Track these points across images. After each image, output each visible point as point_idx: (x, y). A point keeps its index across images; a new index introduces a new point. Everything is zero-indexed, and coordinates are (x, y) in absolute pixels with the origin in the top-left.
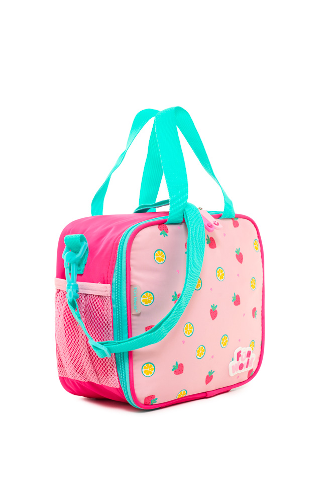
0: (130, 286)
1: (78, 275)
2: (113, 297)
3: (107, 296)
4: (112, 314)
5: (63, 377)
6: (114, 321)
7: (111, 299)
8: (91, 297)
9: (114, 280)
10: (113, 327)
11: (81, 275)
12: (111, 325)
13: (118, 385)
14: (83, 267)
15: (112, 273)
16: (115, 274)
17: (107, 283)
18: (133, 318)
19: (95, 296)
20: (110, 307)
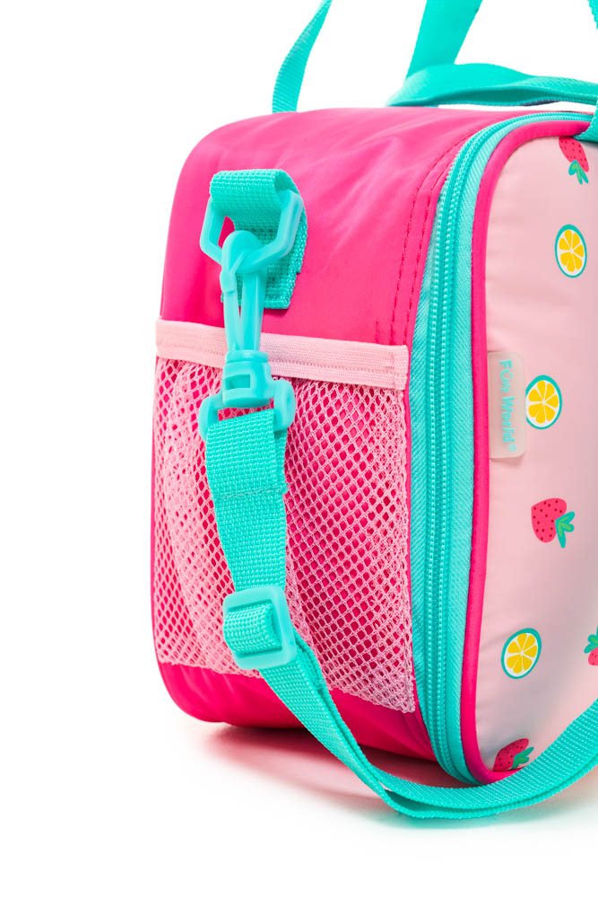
0: (484, 352)
1: (267, 311)
2: (417, 395)
3: (392, 391)
4: (409, 458)
5: (177, 667)
6: (414, 481)
7: (406, 401)
8: (318, 391)
9: (420, 331)
10: (409, 502)
11: (279, 312)
12: (403, 494)
13: (412, 703)
14: (288, 284)
15: (412, 305)
16: (423, 309)
17: (392, 343)
18: (496, 472)
19: (335, 388)
20: (402, 432)
